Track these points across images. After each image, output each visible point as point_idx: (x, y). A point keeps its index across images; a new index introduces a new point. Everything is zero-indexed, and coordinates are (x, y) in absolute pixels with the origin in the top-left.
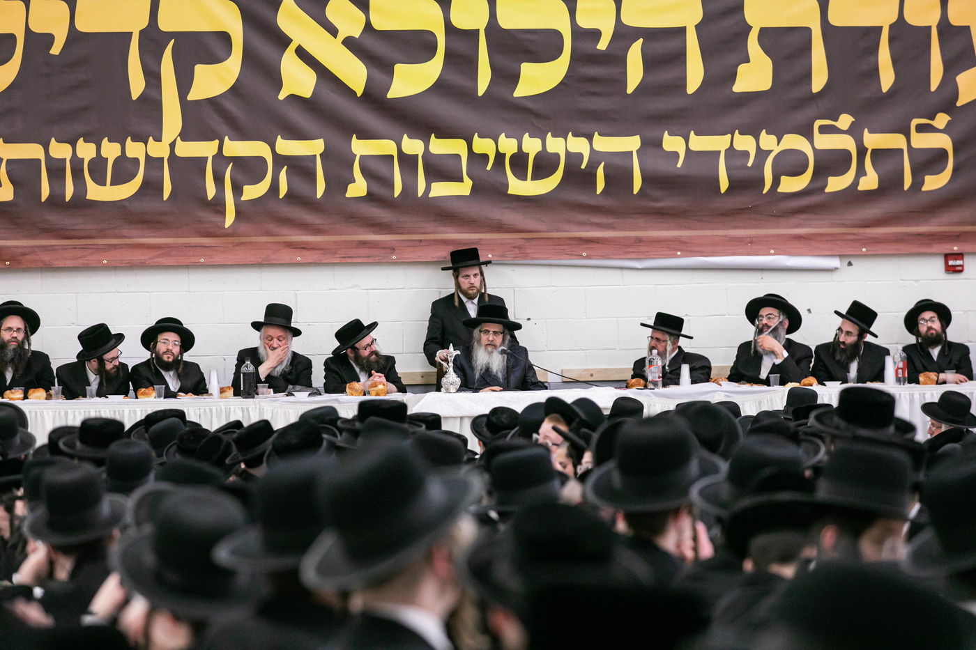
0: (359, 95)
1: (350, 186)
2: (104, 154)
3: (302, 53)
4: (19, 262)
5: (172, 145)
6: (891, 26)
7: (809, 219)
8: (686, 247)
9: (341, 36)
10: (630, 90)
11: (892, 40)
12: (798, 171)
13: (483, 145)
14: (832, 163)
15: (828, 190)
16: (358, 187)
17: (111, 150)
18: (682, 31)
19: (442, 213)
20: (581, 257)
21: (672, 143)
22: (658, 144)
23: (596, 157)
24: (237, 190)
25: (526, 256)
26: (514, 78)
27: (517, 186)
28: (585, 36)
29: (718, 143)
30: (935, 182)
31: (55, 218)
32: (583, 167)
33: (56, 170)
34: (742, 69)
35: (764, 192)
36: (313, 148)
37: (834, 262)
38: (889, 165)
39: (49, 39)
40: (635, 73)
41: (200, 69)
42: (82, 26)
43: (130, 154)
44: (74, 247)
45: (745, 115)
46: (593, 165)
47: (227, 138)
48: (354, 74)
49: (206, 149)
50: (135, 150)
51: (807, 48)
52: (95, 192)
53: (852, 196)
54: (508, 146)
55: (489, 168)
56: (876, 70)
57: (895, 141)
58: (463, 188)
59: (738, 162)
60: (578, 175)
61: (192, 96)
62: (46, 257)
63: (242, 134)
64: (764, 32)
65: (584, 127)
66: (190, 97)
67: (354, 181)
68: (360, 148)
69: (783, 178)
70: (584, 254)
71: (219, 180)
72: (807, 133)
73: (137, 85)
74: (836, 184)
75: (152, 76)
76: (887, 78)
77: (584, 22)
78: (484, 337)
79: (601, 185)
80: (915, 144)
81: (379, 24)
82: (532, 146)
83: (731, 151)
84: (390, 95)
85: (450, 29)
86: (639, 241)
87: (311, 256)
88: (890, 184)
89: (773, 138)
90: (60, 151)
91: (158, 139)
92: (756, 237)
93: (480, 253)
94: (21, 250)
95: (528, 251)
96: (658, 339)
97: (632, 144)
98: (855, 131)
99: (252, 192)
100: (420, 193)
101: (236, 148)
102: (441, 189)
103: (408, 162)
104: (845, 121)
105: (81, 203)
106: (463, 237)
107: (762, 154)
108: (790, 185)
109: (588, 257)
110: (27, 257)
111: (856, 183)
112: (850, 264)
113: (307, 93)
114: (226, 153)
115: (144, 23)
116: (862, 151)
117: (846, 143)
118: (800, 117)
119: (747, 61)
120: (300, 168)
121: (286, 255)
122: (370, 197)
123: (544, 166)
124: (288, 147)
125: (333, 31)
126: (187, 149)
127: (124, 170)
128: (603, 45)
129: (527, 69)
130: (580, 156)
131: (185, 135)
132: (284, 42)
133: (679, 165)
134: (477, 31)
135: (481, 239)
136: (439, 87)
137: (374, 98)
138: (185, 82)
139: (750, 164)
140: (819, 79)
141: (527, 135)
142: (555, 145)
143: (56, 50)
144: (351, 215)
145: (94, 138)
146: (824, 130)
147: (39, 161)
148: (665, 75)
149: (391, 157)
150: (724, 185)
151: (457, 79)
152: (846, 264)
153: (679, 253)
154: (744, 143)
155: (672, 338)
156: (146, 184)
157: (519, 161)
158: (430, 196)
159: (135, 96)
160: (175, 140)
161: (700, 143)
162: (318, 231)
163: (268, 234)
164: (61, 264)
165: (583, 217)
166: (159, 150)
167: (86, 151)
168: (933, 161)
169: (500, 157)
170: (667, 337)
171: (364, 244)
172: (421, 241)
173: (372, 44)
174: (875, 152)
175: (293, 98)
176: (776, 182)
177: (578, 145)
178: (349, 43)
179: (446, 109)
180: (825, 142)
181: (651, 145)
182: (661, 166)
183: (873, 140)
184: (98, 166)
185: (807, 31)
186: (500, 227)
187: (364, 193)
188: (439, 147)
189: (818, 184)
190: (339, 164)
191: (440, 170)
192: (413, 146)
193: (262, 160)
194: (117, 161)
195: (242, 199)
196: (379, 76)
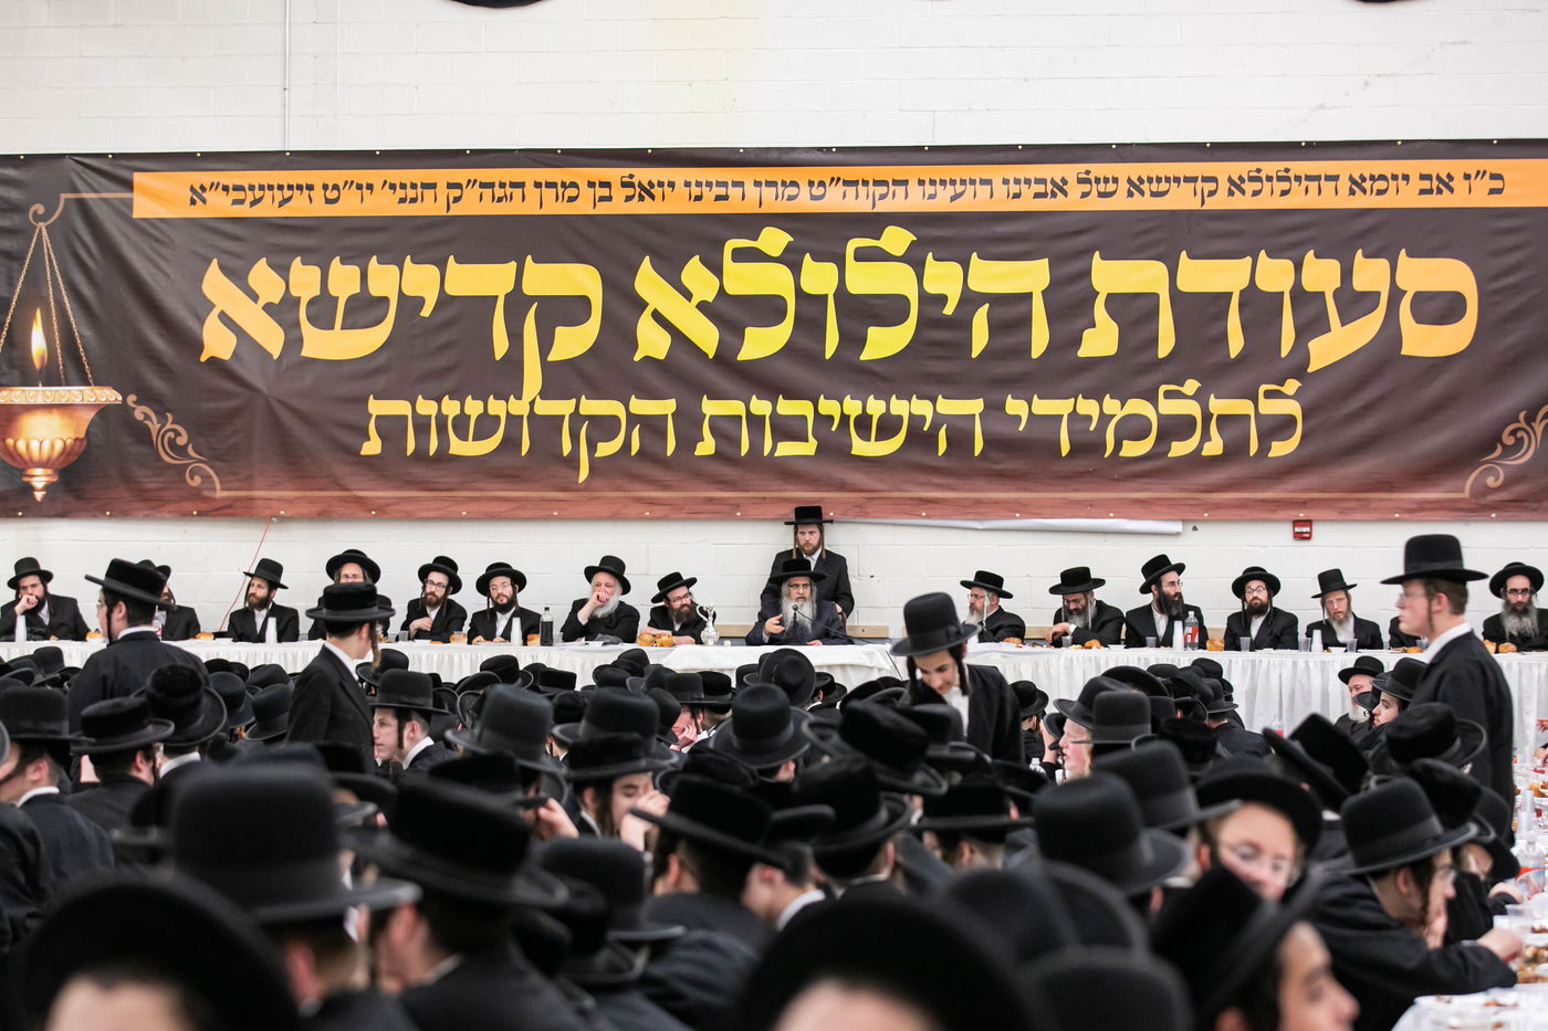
0: (711, 357)
1: (699, 445)
2: (467, 411)
3: (657, 317)
4: (384, 512)
5: (532, 403)
6: (1242, 292)
7: (1151, 484)
8: (1025, 509)
9: (695, 301)
10: (975, 354)
11: (1241, 305)
12: (1141, 435)
13: (828, 407)
14: (1176, 428)
15: (1169, 455)
16: (707, 446)
17: (474, 408)
18: (1029, 296)
19: (787, 471)
20: (920, 516)
21: (1015, 406)
22: (1002, 407)
23: (939, 419)
24: (592, 448)
25: (866, 515)
26: (861, 342)
27: (860, 447)
28: (932, 301)
29: (1061, 407)
30: (1281, 449)
31: (418, 471)
32: (925, 429)
33: (422, 426)
34: (1087, 333)
35: (1106, 456)
36: (667, 407)
37: (1176, 527)
38: (1234, 431)
39: (420, 301)
40: (980, 338)
41: (560, 331)
42: (451, 290)
43: (491, 412)
44: (436, 499)
45: (1087, 380)
46: (935, 427)
47: (583, 397)
48: (707, 337)
49: (564, 408)
50: (497, 407)
51: (1153, 314)
52: (458, 447)
53: (1196, 461)
54: (853, 407)
55: (834, 429)
56: (1224, 336)
57: (1242, 407)
58: (809, 448)
59: (1079, 426)
60: (920, 437)
61: (552, 357)
62: (409, 507)
63: (598, 394)
64: (1111, 298)
65: (931, 390)
66: (550, 358)
67: (703, 440)
68: (711, 407)
69: (1125, 442)
70: (924, 514)
71: (575, 437)
72: (1152, 398)
73: (501, 346)
74: (1179, 449)
75: (515, 337)
76: (1236, 344)
77: (932, 287)
78: (794, 591)
79: (942, 447)
80: (1263, 410)
81: (731, 289)
82: (876, 407)
83: (1074, 415)
84: (741, 357)
85: (799, 292)
86: (978, 502)
87: (659, 511)
88: (1235, 450)
89: (1117, 403)
90: (427, 407)
91: (519, 397)
92: (1096, 500)
93: (823, 511)
94: (388, 501)
95: (869, 510)
96: (976, 596)
97: (975, 407)
98: (1201, 397)
99: (606, 449)
100: (767, 451)
101: (591, 407)
102: (787, 449)
103: (756, 422)
104: (1191, 386)
105: (443, 456)
106: (807, 496)
107: (1105, 419)
108: (1132, 449)
109: (927, 517)
110: (393, 507)
111: (1200, 448)
112: (1195, 529)
113: (662, 356)
114: (583, 411)
115: (510, 287)
116: (1207, 417)
117: (1192, 408)
118: (1145, 382)
119: (1093, 325)
120: (652, 426)
121: (636, 509)
122: (718, 455)
123: (888, 427)
124: (641, 406)
125: (688, 295)
126: (546, 408)
127: (486, 425)
128: (949, 310)
129: (874, 333)
130: (923, 418)
131: (545, 394)
132: (641, 305)
133: (1021, 429)
134: (825, 297)
135: (823, 498)
136: (788, 350)
137: (725, 359)
138: (545, 344)
139: (1092, 428)
140: (1166, 344)
141: (872, 396)
142: (899, 407)
143: (426, 312)
144: (699, 472)
145: (458, 395)
146: (1168, 395)
147: (406, 417)
148: (1010, 340)
149: (740, 417)
150: (1065, 448)
151: (806, 342)
152: (1191, 528)
153: (1018, 515)
154: (1088, 407)
155: (990, 594)
156: (505, 441)
157: (863, 423)
158: (776, 455)
159: (498, 356)
160: (534, 400)
161: (1043, 407)
162: (666, 488)
163: (619, 489)
164: (424, 514)
165: (923, 478)
166: (519, 407)
167: (451, 408)
168: (1282, 426)
169: (845, 418)
170: (985, 593)
171: (710, 500)
172: (764, 498)
173: (725, 308)
174: (1220, 418)
175: (647, 359)
176: (1118, 446)
177: (922, 408)
178: (703, 307)
179: (795, 372)
180: (1169, 407)
181: (994, 408)
182: (1001, 429)
183: (1218, 406)
184: (461, 422)
185: (1155, 297)
186: (843, 487)
187: (713, 452)
188: (787, 407)
189: (1160, 449)
190: (689, 423)
191: (788, 429)
192: (761, 407)
193: (615, 419)
194: (479, 417)
195: (596, 455)
196: (730, 339)
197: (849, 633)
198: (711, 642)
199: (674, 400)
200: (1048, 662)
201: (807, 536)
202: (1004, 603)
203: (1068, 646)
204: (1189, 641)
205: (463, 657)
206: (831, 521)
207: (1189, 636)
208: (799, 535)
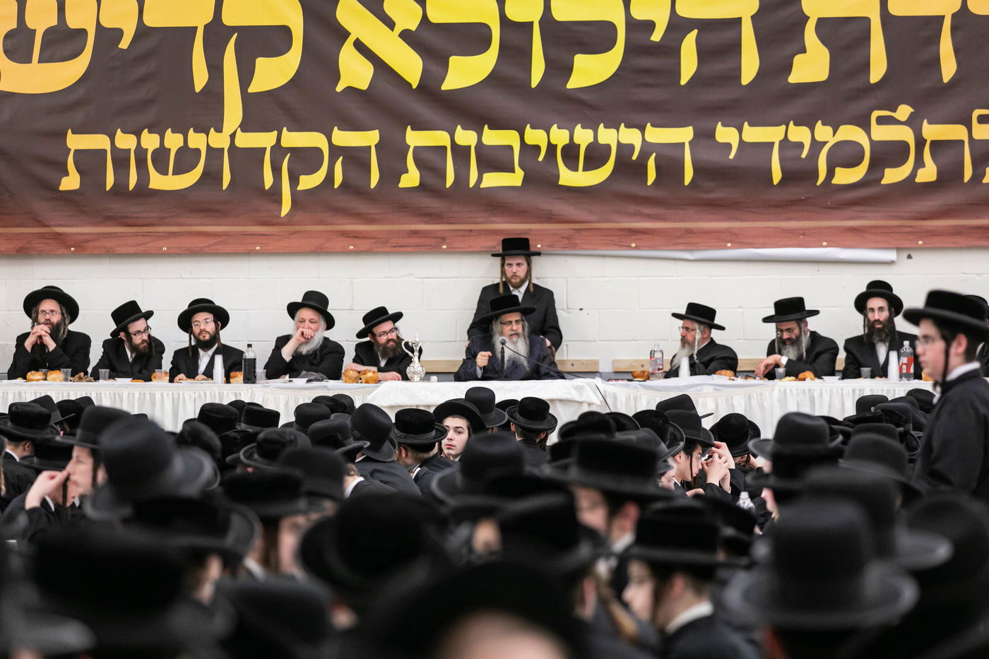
0: (414, 86)
1: (404, 177)
2: (167, 145)
3: (359, 46)
4: (83, 249)
5: (233, 136)
6: (954, 16)
7: (864, 211)
8: (738, 239)
9: (398, 29)
10: (684, 81)
11: (954, 29)
12: (853, 162)
13: (535, 136)
14: (889, 154)
15: (883, 182)
16: (411, 178)
17: (173, 141)
18: (737, 22)
19: (493, 203)
20: (629, 247)
21: (725, 134)
22: (711, 135)
23: (647, 148)
24: (294, 181)
25: (574, 246)
26: (568, 70)
27: (568, 177)
28: (639, 28)
29: (772, 134)
31: (117, 207)
32: (634, 158)
33: (121, 160)
34: (798, 59)
35: (818, 183)
36: (370, 138)
37: (891, 255)
38: (948, 157)
39: (119, 33)
40: (689, 65)
41: (261, 63)
42: (149, 21)
43: (191, 145)
44: (136, 235)
45: (799, 106)
46: (644, 155)
47: (285, 129)
48: (410, 66)
49: (264, 140)
50: (197, 140)
51: (865, 38)
52: (158, 181)
53: (909, 187)
54: (560, 137)
55: (541, 159)
56: (937, 60)
57: (956, 132)
58: (515, 179)
59: (790, 153)
60: (629, 166)
61: (252, 89)
62: (108, 243)
63: (300, 125)
64: (822, 24)
65: (636, 118)
66: (251, 90)
67: (407, 172)
68: (414, 138)
69: (838, 170)
70: (633, 245)
71: (276, 171)
72: (865, 125)
73: (200, 77)
74: (893, 176)
75: (215, 69)
76: (949, 68)
77: (638, 14)
78: (507, 329)
79: (652, 176)
80: (976, 136)
81: (435, 17)
82: (583, 137)
83: (785, 142)
84: (445, 87)
85: (504, 21)
86: (689, 232)
87: (365, 244)
88: (949, 176)
89: (829, 129)
90: (126, 141)
91: (219, 130)
92: (809, 229)
93: (531, 243)
94: (86, 237)
95: (577, 241)
96: (687, 329)
97: (684, 135)
98: (913, 122)
99: (309, 182)
100: (472, 182)
101: (293, 139)
102: (493, 180)
103: (461, 153)
104: (904, 111)
105: (144, 192)
106: (514, 227)
107: (817, 146)
108: (845, 176)
109: (637, 248)
110: (90, 244)
111: (914, 174)
112: (909, 257)
113: (363, 85)
114: (284, 144)
115: (209, 17)
116: (920, 142)
117: (904, 134)
118: (857, 108)
119: (803, 50)
120: (355, 158)
121: (339, 243)
122: (423, 187)
123: (596, 156)
124: (343, 138)
125: (390, 24)
126: (247, 140)
127: (186, 159)
128: (656, 37)
129: (580, 60)
130: (632, 147)
131: (246, 126)
132: (344, 34)
133: (732, 156)
134: (531, 23)
135: (531, 230)
136: (493, 79)
137: (429, 89)
138: (246, 75)
139: (804, 156)
140: (878, 68)
141: (579, 125)
142: (607, 136)
143: (124, 44)
144: (403, 204)
145: (158, 128)
146: (881, 121)
147: (105, 151)
148: (718, 67)
149: (445, 148)
150: (777, 176)
151: (512, 71)
152: (906, 256)
153: (729, 245)
154: (799, 134)
155: (702, 327)
156: (205, 174)
157: (570, 152)
158: (482, 186)
159: (198, 88)
160: (235, 133)
161: (754, 134)
162: (370, 221)
163: (322, 223)
164: (124, 250)
165: (633, 208)
166: (219, 140)
167: (150, 141)
169: (552, 148)
170: (696, 326)
171: (415, 233)
172: (471, 231)
173: (429, 37)
174: (936, 145)
175: (350, 90)
176: (831, 173)
177: (630, 136)
178: (406, 36)
179: (501, 102)
180: (882, 133)
181: (704, 136)
182: (711, 157)
183: (932, 132)
184: (161, 156)
185: (866, 21)
186: (550, 218)
187: (417, 184)
188: (493, 137)
189: (874, 176)
190: (392, 154)
191: (494, 160)
192: (466, 137)
193: (317, 151)
194: (179, 151)
195: (299, 188)
196: (434, 68)
197: (560, 368)
198: (417, 378)
199: (377, 131)
200: (761, 394)
201: (515, 268)
202: (715, 334)
203: (781, 378)
204: (904, 371)
205: (165, 395)
206: (538, 254)
207: (904, 367)
208: (506, 268)
